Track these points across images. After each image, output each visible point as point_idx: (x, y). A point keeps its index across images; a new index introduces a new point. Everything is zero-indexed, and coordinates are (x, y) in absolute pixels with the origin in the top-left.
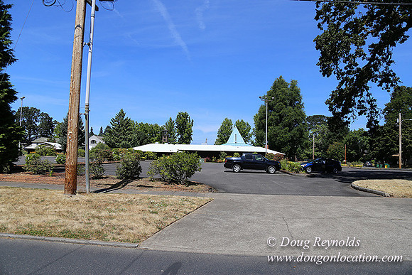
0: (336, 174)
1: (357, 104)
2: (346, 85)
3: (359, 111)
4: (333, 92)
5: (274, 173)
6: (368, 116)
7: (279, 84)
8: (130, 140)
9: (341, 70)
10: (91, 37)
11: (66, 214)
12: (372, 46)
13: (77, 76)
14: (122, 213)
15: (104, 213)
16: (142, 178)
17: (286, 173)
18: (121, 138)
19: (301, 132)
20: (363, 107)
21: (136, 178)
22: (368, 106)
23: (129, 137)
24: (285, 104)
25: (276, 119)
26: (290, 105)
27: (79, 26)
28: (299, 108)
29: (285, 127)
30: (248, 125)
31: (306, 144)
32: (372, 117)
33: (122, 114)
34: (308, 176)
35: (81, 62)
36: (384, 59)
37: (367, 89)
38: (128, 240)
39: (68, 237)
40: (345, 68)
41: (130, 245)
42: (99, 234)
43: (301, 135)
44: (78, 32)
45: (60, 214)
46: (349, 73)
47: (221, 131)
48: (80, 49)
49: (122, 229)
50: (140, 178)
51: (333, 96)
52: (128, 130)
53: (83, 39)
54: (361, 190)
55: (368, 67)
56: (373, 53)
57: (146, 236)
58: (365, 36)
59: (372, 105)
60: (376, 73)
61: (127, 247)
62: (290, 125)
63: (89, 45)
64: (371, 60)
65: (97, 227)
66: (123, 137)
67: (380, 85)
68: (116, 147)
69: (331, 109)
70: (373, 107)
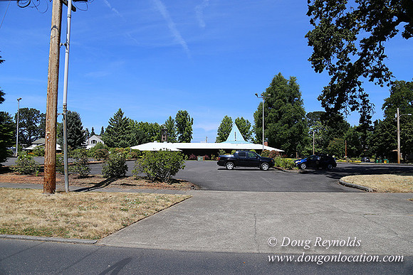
0: (330, 170)
1: (350, 99)
2: (338, 80)
3: (351, 106)
4: (325, 88)
5: (268, 170)
6: (361, 112)
7: (278, 81)
8: (128, 139)
9: (334, 66)
10: (68, 38)
11: (36, 212)
12: (364, 40)
13: (54, 76)
14: (93, 211)
15: (75, 211)
16: (127, 177)
17: (279, 169)
18: (119, 138)
19: (301, 129)
20: (355, 102)
21: (122, 177)
22: (360, 101)
23: (128, 136)
24: (285, 101)
25: (276, 116)
26: (290, 101)
27: (55, 27)
28: (298, 105)
29: (284, 123)
30: (248, 122)
31: (306, 141)
32: (364, 113)
33: (120, 114)
34: (300, 173)
35: (58, 63)
36: (376, 54)
37: (359, 84)
38: (89, 237)
39: (30, 234)
40: (337, 64)
41: (89, 242)
42: (62, 231)
43: (301, 132)
44: (54, 33)
45: (30, 213)
46: (340, 68)
47: (221, 129)
48: (57, 50)
49: (86, 227)
50: (125, 177)
51: (325, 92)
52: (126, 129)
53: (59, 40)
54: (347, 186)
55: (359, 62)
56: (365, 47)
57: (108, 233)
58: (357, 31)
59: (364, 100)
60: (368, 68)
61: (86, 244)
62: (289, 122)
63: (66, 45)
64: (363, 55)
65: (61, 224)
66: (122, 136)
67: (372, 80)
68: (114, 147)
69: (324, 105)
70: (365, 102)
